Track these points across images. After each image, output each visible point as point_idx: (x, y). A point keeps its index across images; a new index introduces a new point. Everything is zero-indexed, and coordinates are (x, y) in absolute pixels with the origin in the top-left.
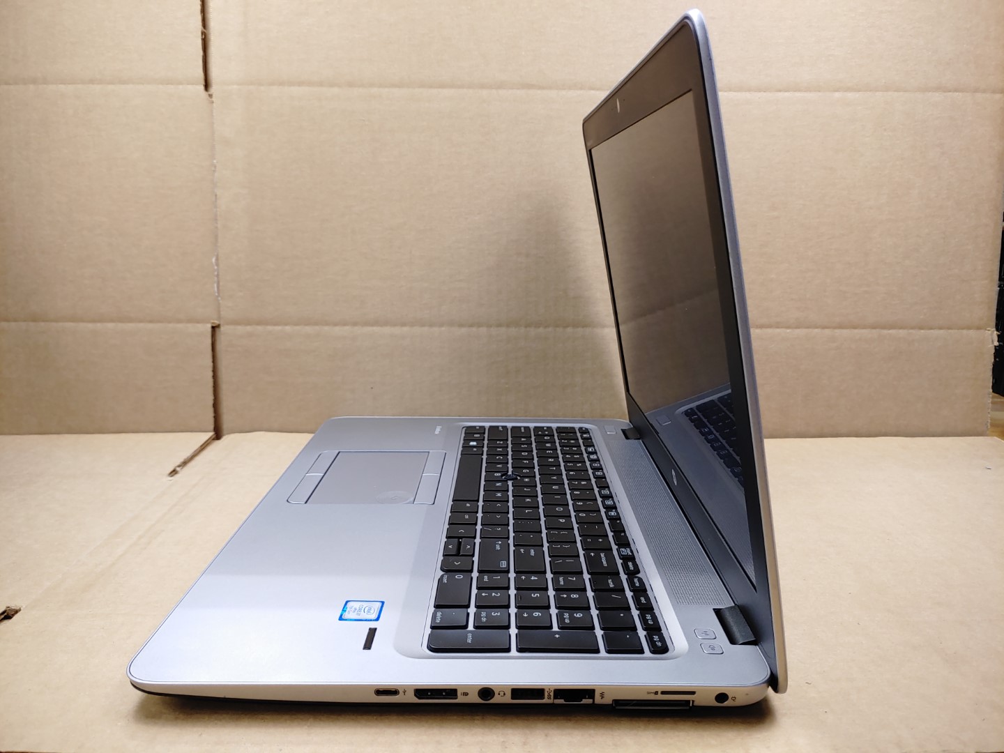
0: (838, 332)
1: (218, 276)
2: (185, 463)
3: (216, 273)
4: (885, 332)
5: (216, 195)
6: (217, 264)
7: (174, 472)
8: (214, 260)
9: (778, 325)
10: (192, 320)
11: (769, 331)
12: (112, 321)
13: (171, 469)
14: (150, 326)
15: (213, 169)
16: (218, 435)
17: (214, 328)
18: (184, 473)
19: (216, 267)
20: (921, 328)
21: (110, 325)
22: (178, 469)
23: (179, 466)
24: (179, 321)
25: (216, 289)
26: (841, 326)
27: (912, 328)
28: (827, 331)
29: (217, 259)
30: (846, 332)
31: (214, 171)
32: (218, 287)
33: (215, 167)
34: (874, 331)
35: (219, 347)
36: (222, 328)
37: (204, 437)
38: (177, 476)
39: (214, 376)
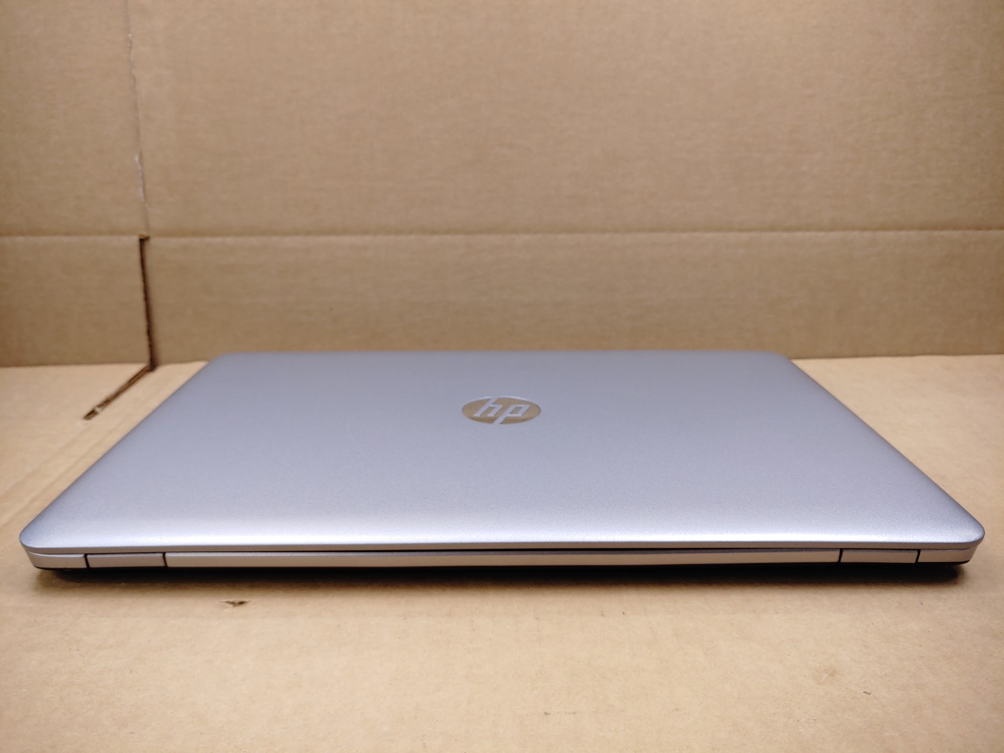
0: (880, 234)
1: (143, 178)
2: (107, 402)
3: (140, 175)
4: (936, 233)
5: (134, 79)
6: (141, 164)
7: (92, 414)
8: (137, 158)
9: (808, 228)
10: (114, 232)
11: (799, 235)
12: (21, 233)
13: (87, 410)
14: (66, 239)
15: (129, 45)
16: (153, 365)
17: (143, 241)
18: (104, 414)
19: (140, 168)
20: (978, 228)
21: (20, 239)
22: (98, 410)
23: (99, 406)
24: (100, 233)
25: (141, 194)
26: (884, 228)
27: (968, 228)
28: (868, 235)
29: (141, 158)
30: (890, 235)
31: (130, 48)
32: (144, 191)
33: (131, 42)
34: (923, 232)
35: (150, 263)
36: (154, 242)
37: (134, 369)
38: (95, 419)
39: (147, 299)
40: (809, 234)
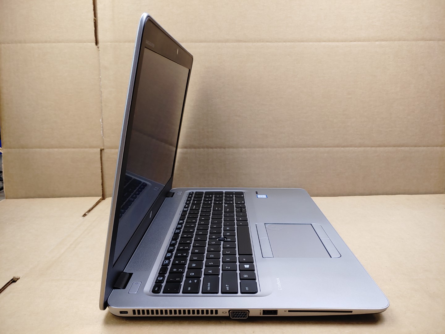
0: (378, 149)
1: (103, 127)
2: (89, 211)
3: (102, 126)
4: (399, 148)
5: (101, 92)
6: (102, 122)
7: (85, 215)
8: (101, 120)
9: (351, 146)
10: (92, 147)
11: (347, 149)
12: (56, 148)
13: (84, 214)
14: (73, 150)
15: (100, 80)
16: (104, 198)
17: (101, 150)
18: (89, 215)
19: (102, 124)
20: (415, 146)
21: (56, 150)
22: (87, 213)
23: (87, 212)
24: (86, 147)
25: (102, 133)
26: (379, 146)
27: (412, 146)
28: (373, 149)
29: (102, 120)
31: (100, 81)
32: (103, 132)
33: (101, 79)
34: (394, 148)
35: (103, 159)
36: (105, 151)
37: (98, 199)
38: (86, 217)
39: (102, 172)
40: (351, 148)
